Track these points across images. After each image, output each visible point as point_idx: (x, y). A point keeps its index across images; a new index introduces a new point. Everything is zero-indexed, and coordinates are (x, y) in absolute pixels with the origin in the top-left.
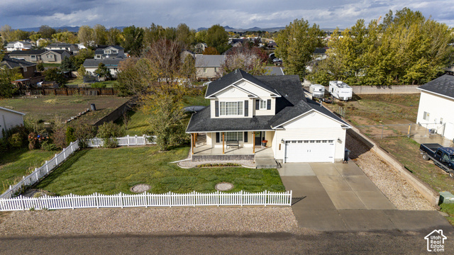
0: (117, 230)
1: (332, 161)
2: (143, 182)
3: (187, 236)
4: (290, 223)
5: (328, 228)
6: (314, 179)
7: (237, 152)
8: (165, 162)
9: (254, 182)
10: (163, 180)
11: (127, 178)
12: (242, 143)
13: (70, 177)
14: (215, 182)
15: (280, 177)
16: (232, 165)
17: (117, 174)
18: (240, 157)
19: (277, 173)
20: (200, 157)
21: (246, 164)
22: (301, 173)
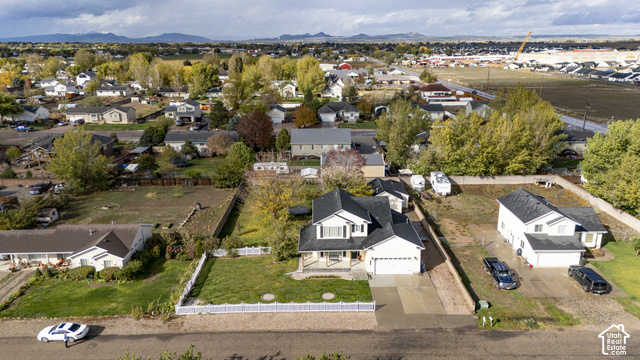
0: (261, 328)
1: (411, 273)
2: (269, 292)
3: (307, 332)
4: (372, 324)
5: (396, 327)
6: (394, 290)
7: (338, 265)
8: (281, 273)
9: (350, 292)
10: (283, 290)
11: (256, 288)
12: (341, 257)
13: (213, 287)
14: (322, 292)
15: (369, 288)
16: (333, 277)
17: (248, 284)
18: (340, 270)
19: (368, 285)
20: (308, 270)
21: (345, 276)
22: (385, 284)
